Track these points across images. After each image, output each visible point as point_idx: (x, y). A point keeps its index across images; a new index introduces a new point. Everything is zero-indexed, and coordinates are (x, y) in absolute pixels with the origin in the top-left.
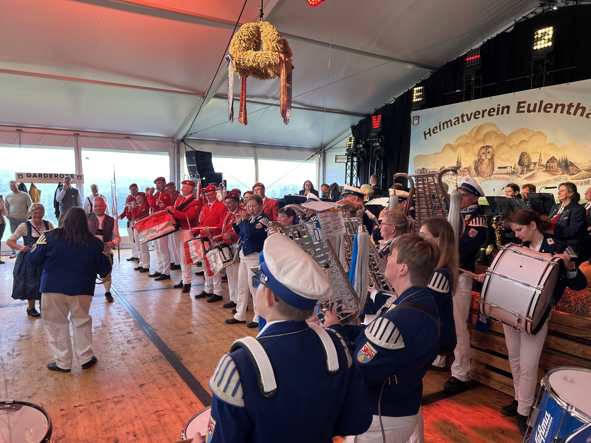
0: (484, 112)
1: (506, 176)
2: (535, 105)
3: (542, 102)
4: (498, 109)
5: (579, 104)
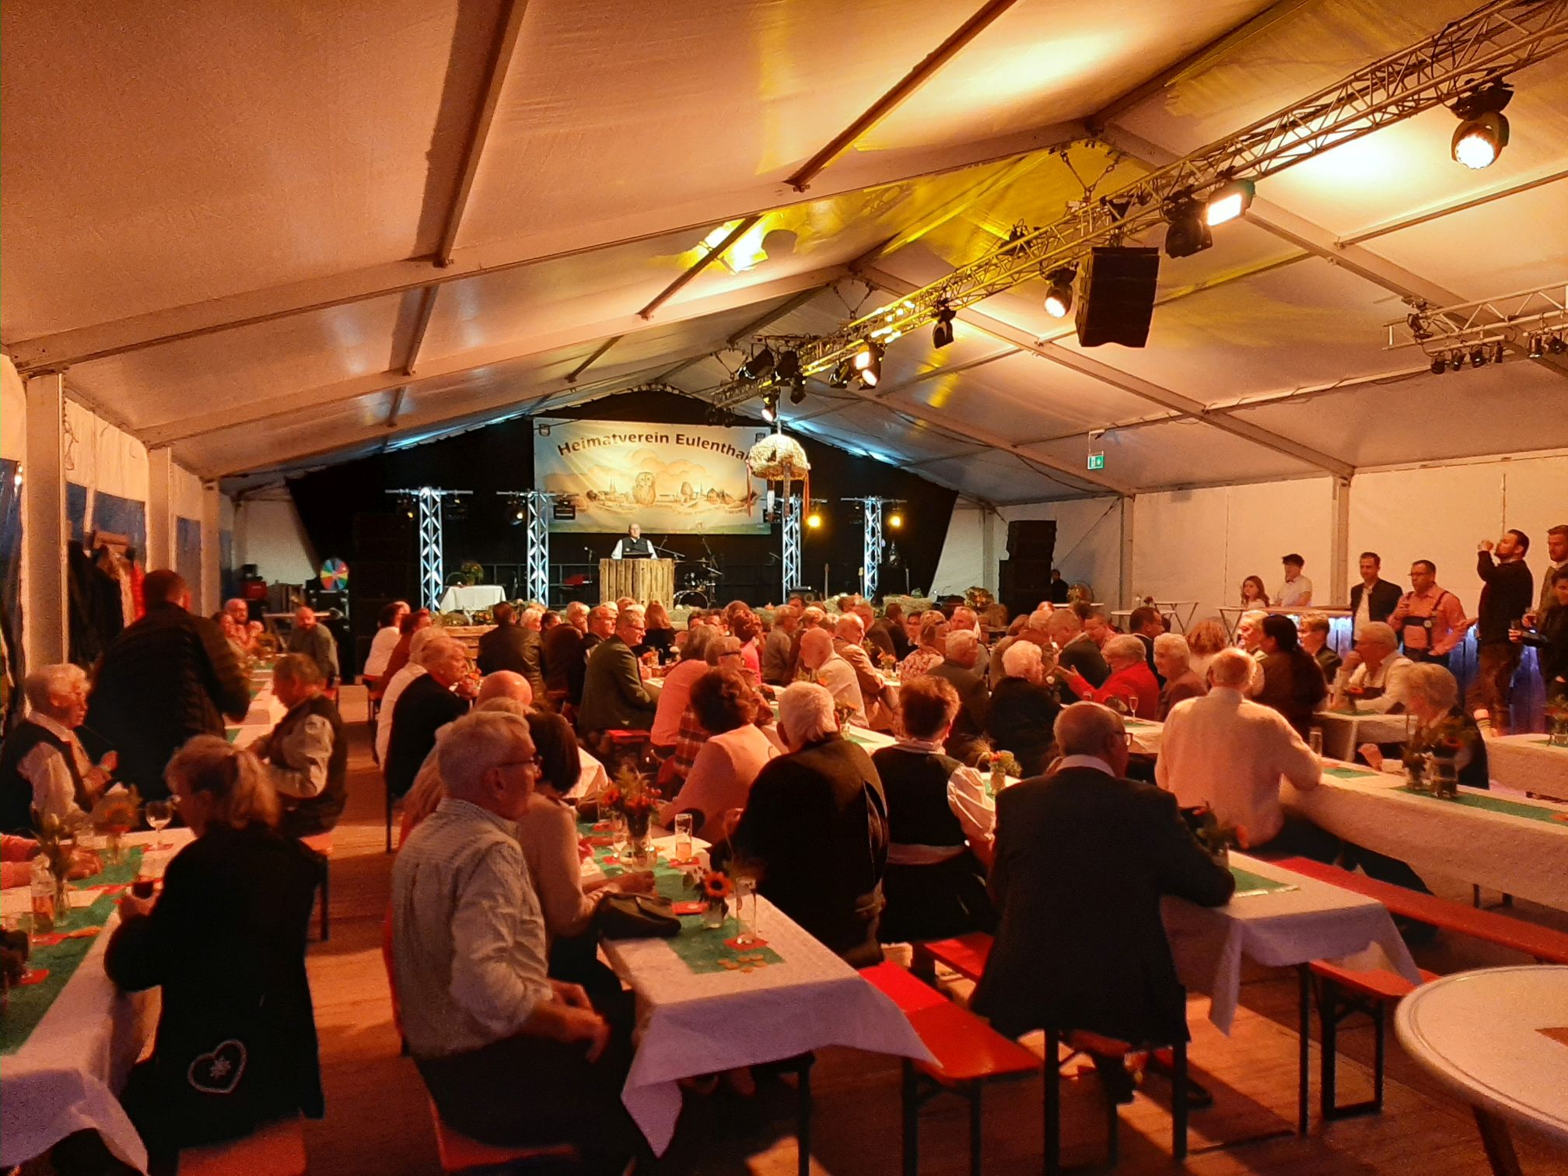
0: (640, 437)
1: (670, 504)
2: (694, 440)
3: (699, 439)
4: (656, 437)
5: (730, 446)
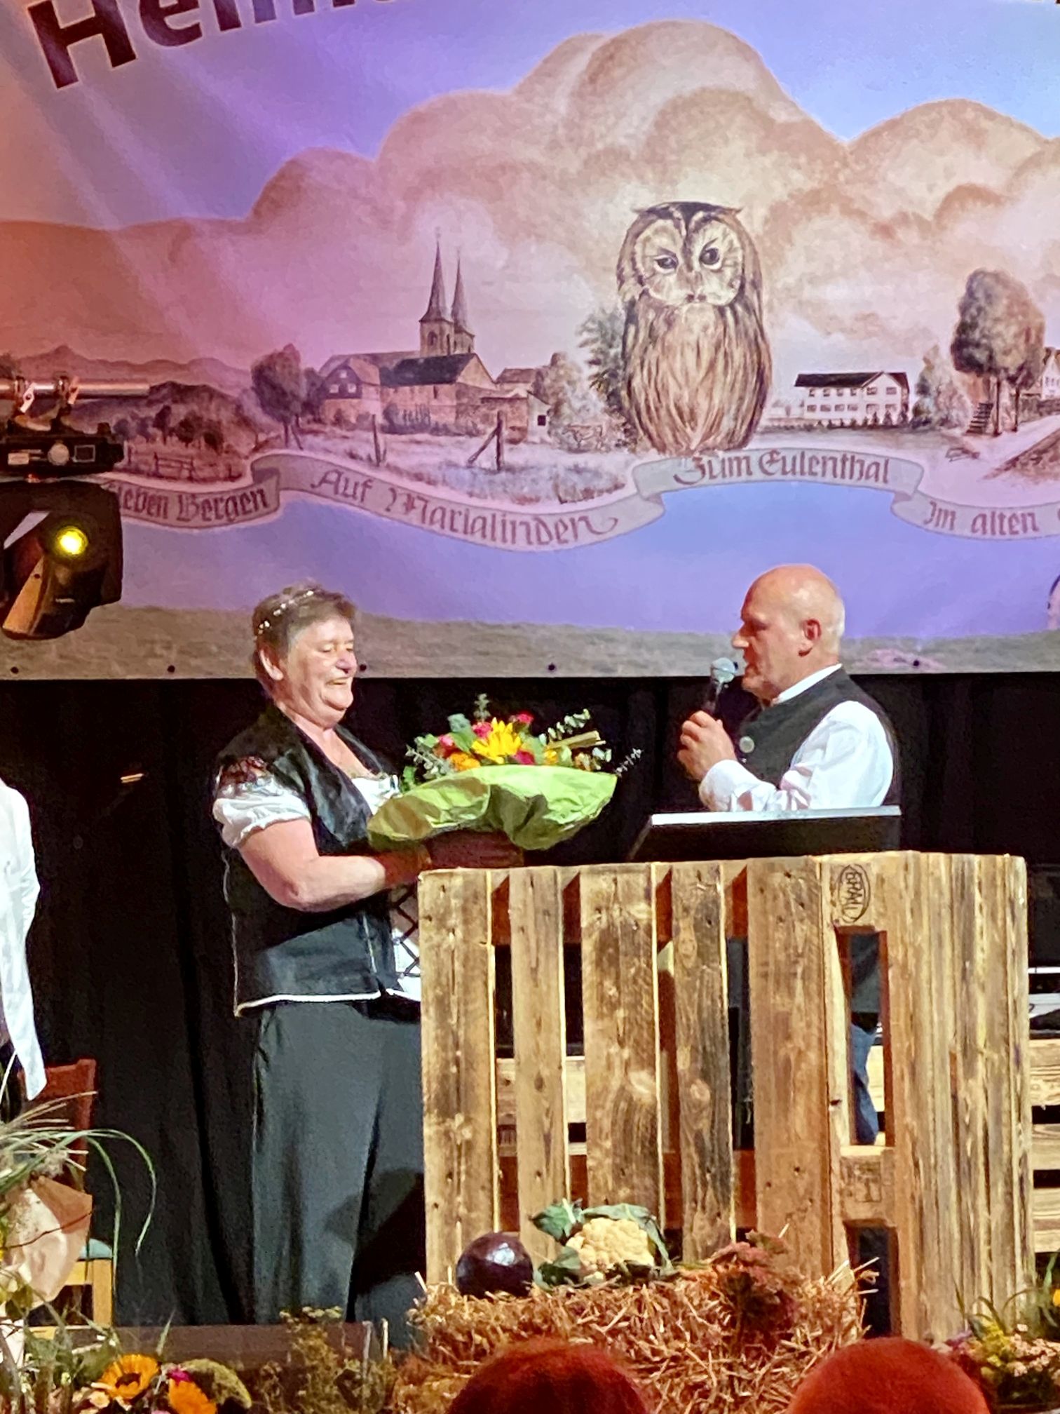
1: (871, 448)
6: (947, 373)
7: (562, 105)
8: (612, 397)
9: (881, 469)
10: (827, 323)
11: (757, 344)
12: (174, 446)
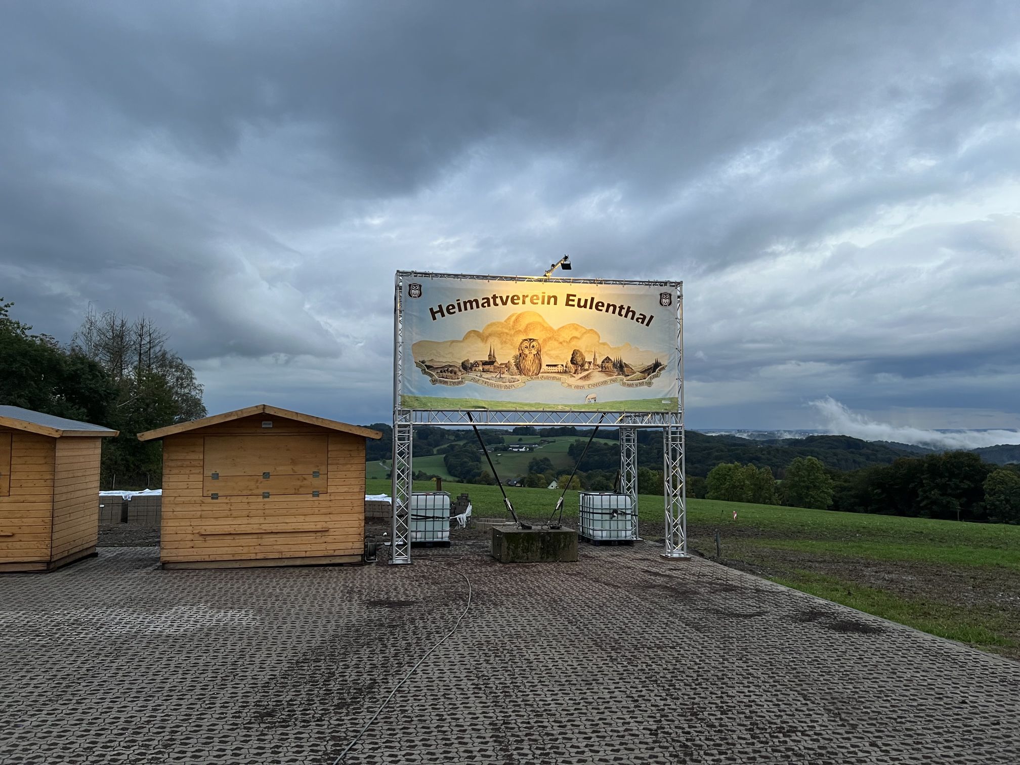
6: (570, 364)
7: (511, 323)
8: (517, 367)
9: (559, 379)
10: (551, 357)
11: (540, 360)
12: (449, 374)
